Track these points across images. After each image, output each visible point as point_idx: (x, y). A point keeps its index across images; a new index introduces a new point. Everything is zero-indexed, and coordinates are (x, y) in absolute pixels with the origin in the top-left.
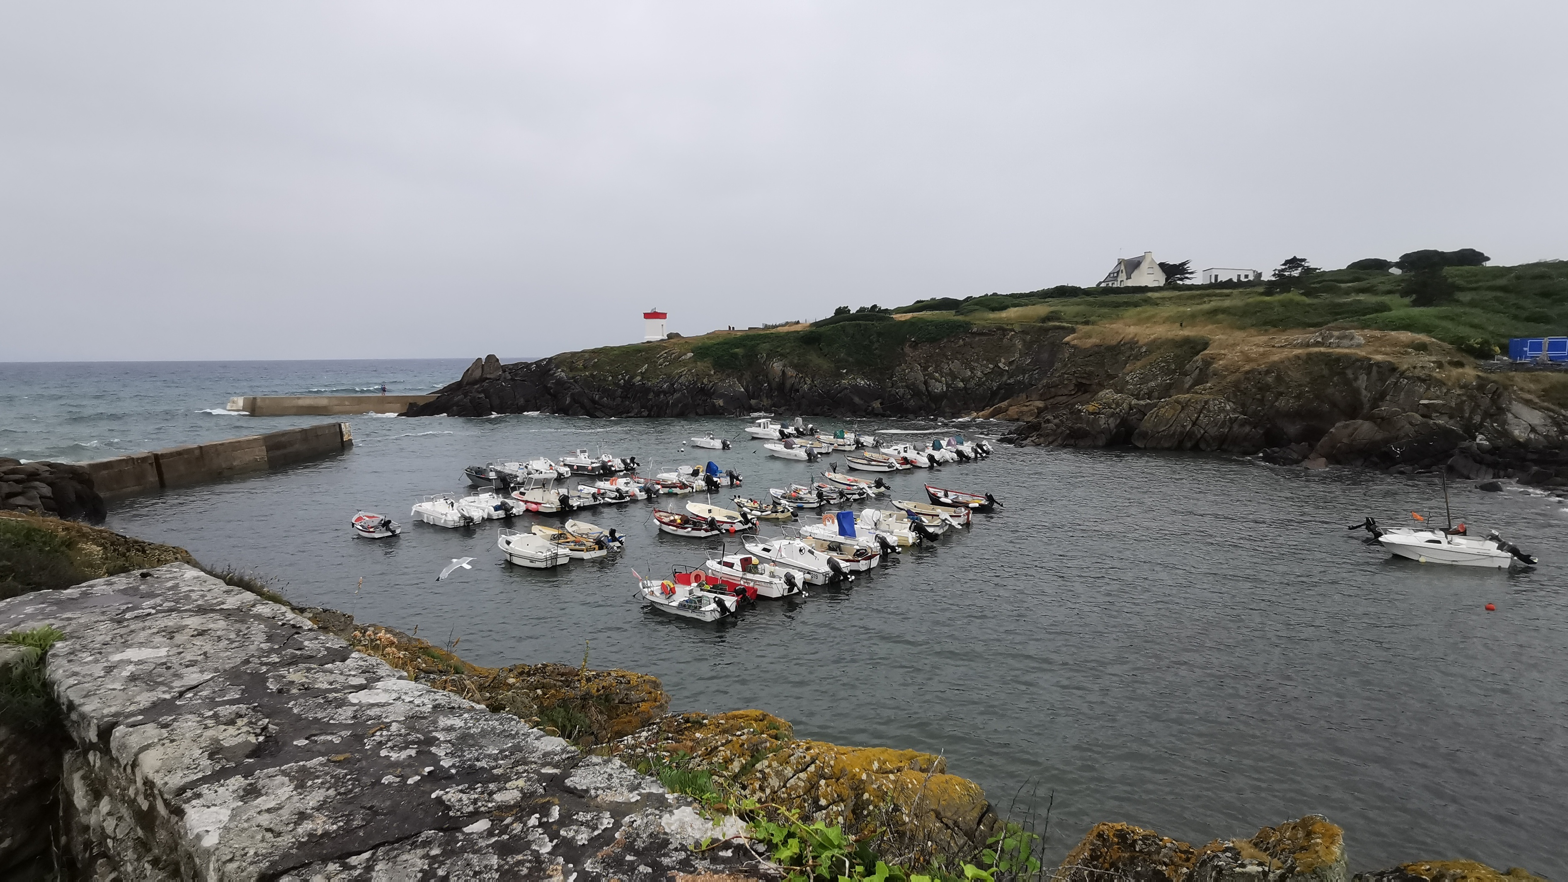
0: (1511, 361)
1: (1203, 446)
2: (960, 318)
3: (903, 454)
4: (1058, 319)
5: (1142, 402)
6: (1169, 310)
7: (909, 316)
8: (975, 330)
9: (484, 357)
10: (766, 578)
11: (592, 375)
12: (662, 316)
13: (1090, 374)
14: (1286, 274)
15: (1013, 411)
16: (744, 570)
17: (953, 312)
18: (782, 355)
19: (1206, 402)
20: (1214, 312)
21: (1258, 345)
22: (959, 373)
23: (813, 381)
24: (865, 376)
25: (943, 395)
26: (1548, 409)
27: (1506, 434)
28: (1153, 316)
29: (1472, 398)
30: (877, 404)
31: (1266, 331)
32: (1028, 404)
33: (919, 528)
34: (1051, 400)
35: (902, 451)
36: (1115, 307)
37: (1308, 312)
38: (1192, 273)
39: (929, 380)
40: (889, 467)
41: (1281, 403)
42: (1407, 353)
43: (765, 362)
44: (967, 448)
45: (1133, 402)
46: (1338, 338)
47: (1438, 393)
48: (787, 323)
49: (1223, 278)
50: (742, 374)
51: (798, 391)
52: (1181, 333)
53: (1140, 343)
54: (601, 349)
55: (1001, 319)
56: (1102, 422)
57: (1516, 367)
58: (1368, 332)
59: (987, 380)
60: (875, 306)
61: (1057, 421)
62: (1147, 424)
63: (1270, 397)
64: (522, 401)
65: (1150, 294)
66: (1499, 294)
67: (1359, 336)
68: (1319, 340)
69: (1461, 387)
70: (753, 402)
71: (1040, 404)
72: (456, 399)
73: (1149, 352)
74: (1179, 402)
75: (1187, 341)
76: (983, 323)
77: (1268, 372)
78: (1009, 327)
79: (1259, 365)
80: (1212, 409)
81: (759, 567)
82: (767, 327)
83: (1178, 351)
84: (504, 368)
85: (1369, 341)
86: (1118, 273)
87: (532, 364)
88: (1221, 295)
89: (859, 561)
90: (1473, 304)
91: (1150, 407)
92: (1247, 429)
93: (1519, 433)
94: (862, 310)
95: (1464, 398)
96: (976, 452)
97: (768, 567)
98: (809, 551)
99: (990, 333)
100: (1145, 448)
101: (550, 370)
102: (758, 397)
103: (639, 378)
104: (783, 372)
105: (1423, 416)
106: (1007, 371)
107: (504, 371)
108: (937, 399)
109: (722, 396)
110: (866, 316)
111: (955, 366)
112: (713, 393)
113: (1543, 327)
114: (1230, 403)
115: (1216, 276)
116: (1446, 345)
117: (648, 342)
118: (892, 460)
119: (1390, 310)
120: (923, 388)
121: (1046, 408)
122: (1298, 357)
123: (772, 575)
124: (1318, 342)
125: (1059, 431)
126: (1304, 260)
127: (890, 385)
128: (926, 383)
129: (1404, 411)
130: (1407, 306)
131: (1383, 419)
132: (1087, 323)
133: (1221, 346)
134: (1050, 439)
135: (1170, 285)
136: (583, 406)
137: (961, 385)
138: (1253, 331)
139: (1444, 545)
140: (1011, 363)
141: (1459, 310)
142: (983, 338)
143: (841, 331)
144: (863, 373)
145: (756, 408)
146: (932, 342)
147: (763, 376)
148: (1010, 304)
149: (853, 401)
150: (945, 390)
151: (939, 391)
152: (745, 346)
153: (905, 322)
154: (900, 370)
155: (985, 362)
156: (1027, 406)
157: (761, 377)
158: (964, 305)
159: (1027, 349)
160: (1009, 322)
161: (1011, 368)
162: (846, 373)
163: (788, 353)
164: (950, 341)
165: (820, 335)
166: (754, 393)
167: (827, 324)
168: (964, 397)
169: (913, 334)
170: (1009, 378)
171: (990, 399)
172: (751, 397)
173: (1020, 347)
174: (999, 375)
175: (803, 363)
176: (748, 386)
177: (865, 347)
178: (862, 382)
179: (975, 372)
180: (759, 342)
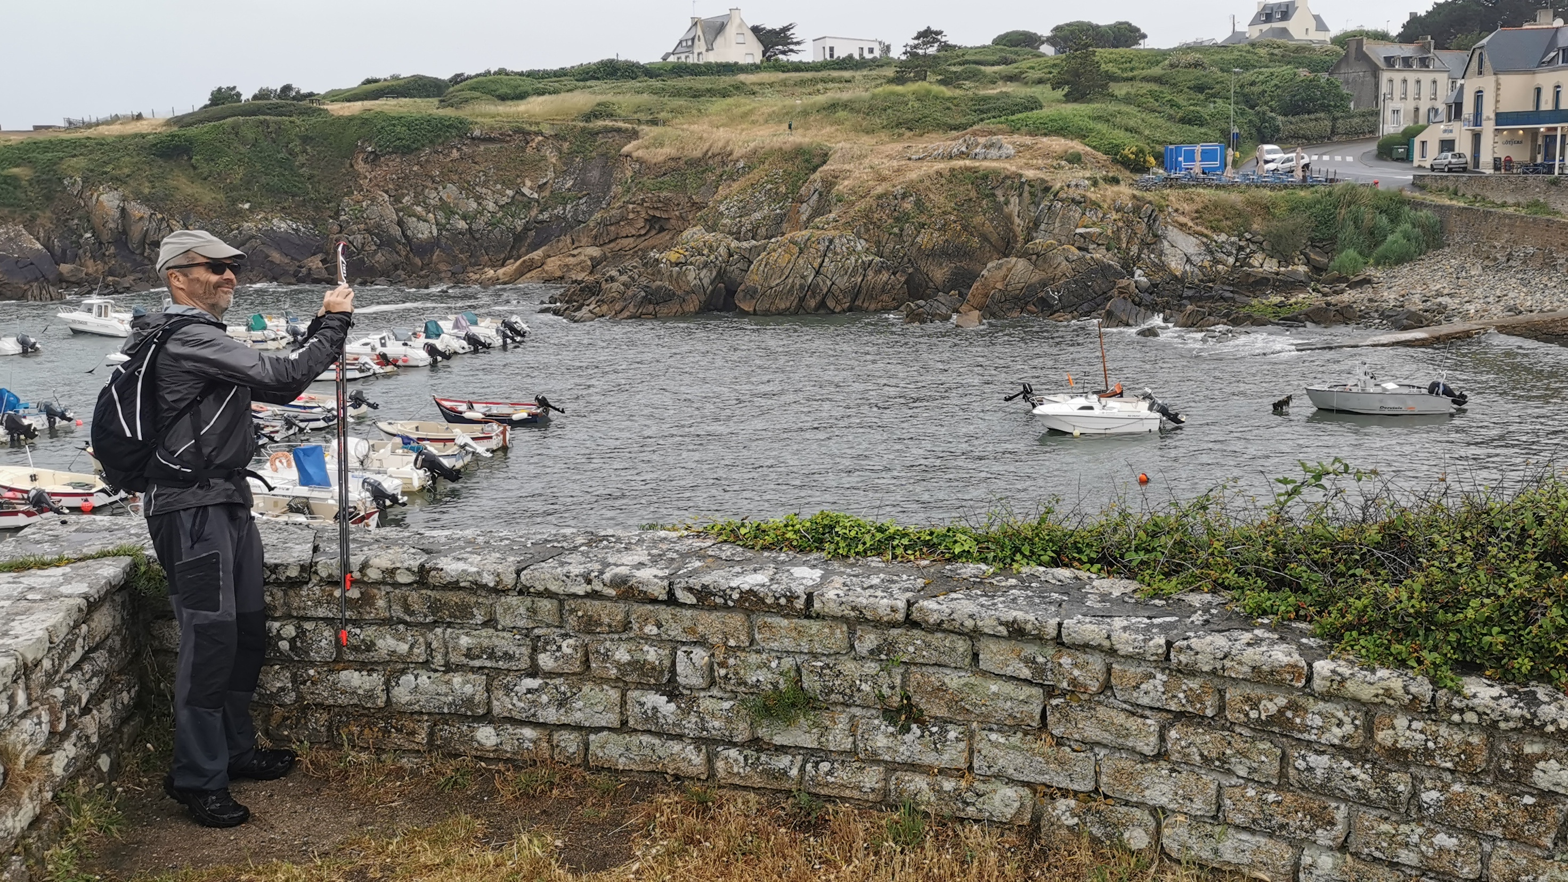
0: (1166, 174)
1: (831, 303)
2: (449, 112)
3: (380, 349)
4: (610, 116)
5: (745, 244)
6: (772, 103)
7: (356, 107)
8: (477, 133)
13: (667, 202)
14: (921, 52)
15: (553, 265)
17: (435, 101)
18: (115, 179)
19: (831, 241)
20: (833, 107)
21: (890, 157)
22: (456, 205)
24: (286, 212)
25: (434, 243)
26: (1202, 235)
27: (1162, 267)
28: (751, 112)
29: (1129, 223)
30: (315, 263)
31: (900, 135)
32: (575, 252)
33: (430, 464)
34: (612, 245)
35: (378, 345)
36: (695, 96)
37: (948, 108)
38: (798, 43)
39: (406, 219)
40: (361, 371)
41: (923, 239)
42: (1060, 167)
43: (81, 192)
44: (487, 330)
45: (733, 245)
46: (985, 146)
47: (1094, 218)
48: (115, 119)
49: (840, 53)
50: (33, 218)
52: (791, 139)
53: (736, 155)
55: (518, 114)
56: (691, 276)
57: (1169, 183)
58: (1017, 138)
59: (504, 217)
60: (287, 88)
61: (624, 278)
62: (754, 277)
63: (909, 229)
65: (742, 77)
66: (1154, 87)
67: (1008, 143)
68: (964, 149)
69: (1118, 211)
70: (65, 268)
71: (595, 252)
73: (749, 168)
74: (793, 242)
75: (799, 152)
76: (488, 121)
77: (904, 196)
78: (534, 128)
79: (894, 186)
80: (839, 250)
82: (73, 126)
83: (789, 167)
85: (1021, 149)
86: (693, 39)
88: (840, 80)
90: (1127, 100)
91: (756, 251)
92: (885, 276)
93: (1176, 265)
94: (263, 95)
95: (1120, 224)
96: (505, 336)
99: (502, 138)
100: (755, 313)
102: (75, 258)
104: (123, 210)
105: (1079, 249)
106: (537, 201)
108: (424, 249)
110: (277, 106)
111: (450, 192)
113: (1197, 130)
114: (862, 241)
115: (832, 49)
116: (1100, 155)
118: (363, 359)
119: (1041, 107)
120: (396, 231)
121: (604, 258)
122: (939, 174)
124: (963, 153)
125: (630, 293)
126: (940, 33)
127: (336, 228)
128: (400, 223)
129: (1061, 243)
130: (1059, 101)
131: (1038, 255)
132: (654, 122)
133: (844, 159)
134: (618, 307)
135: (770, 63)
137: (462, 225)
138: (884, 136)
139: (1097, 411)
140: (541, 188)
141: (1112, 107)
142: (491, 146)
143: (232, 136)
144: (284, 208)
145: (73, 279)
146: (404, 154)
147: (80, 219)
148: (530, 89)
149: (268, 256)
150: (435, 234)
151: (425, 236)
152: (30, 162)
153: (351, 119)
154: (352, 203)
155: (499, 186)
156: (574, 256)
157: (76, 221)
158: (451, 89)
159: (565, 164)
160: (533, 119)
161: (543, 194)
162: (250, 210)
163: (128, 176)
164: (436, 152)
165: (190, 141)
166: (64, 252)
167: (201, 122)
168: (469, 244)
169: (369, 140)
170: (541, 212)
171: (513, 247)
172: (59, 259)
173: (554, 160)
174: (524, 207)
175: (161, 194)
176: (49, 238)
177: (280, 163)
178: (282, 225)
179: (484, 203)
180: (61, 154)
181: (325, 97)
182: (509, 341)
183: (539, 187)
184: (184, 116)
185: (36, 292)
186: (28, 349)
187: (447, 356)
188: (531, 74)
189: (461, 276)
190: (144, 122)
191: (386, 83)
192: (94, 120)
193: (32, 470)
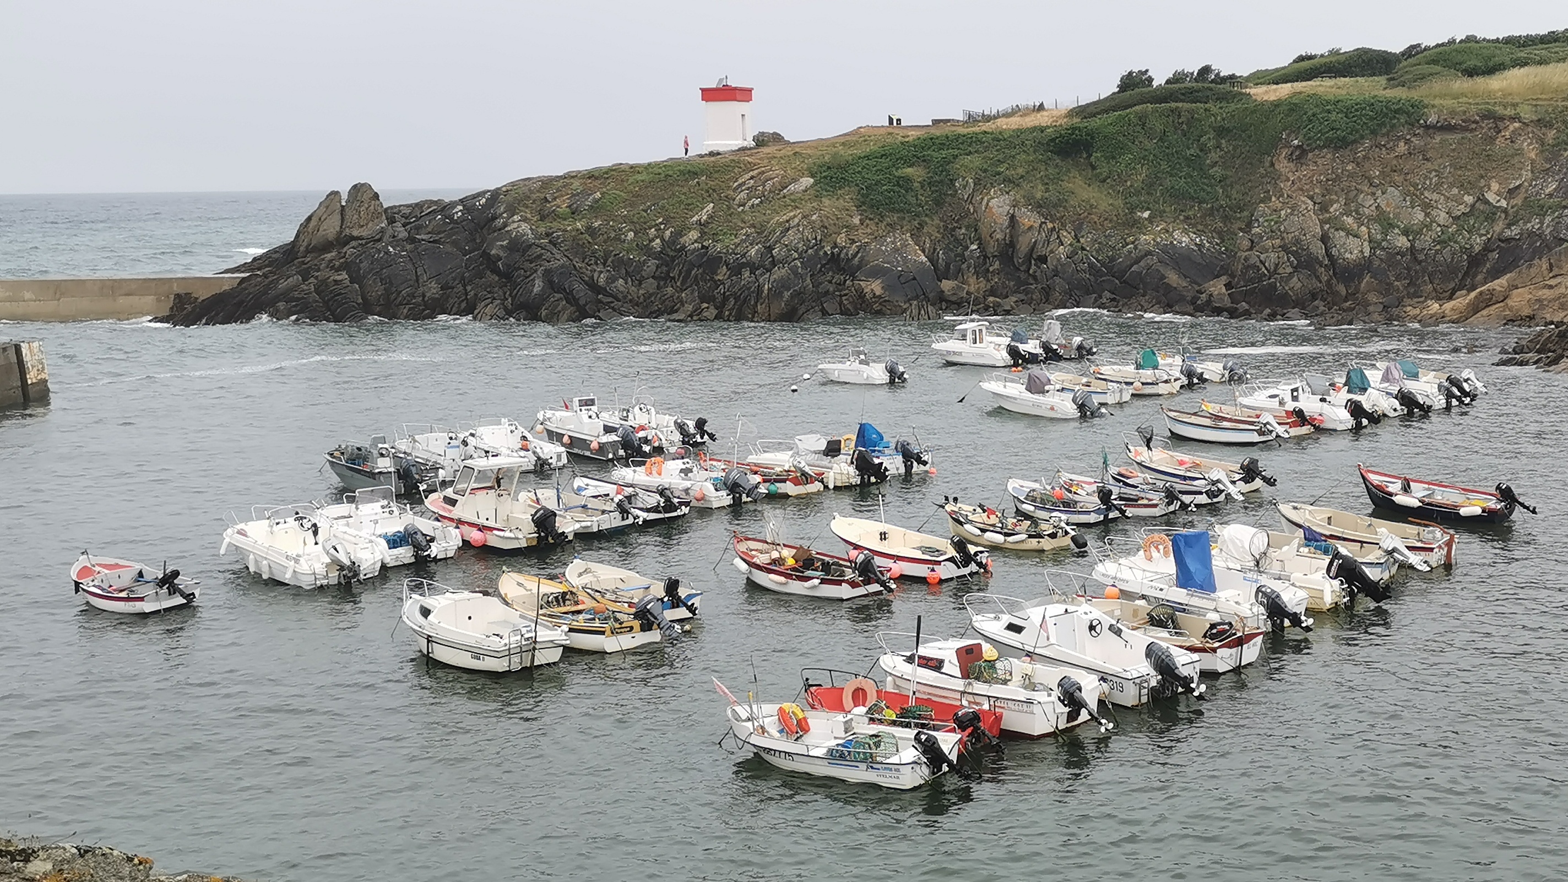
2: (1398, 93)
3: (1290, 406)
7: (1284, 90)
8: (1432, 119)
9: (344, 190)
10: (1014, 691)
11: (590, 230)
12: (742, 94)
15: (1520, 300)
16: (966, 675)
17: (1382, 80)
18: (1008, 180)
22: (1397, 216)
23: (1077, 238)
24: (1190, 223)
25: (1364, 266)
30: (1217, 288)
32: (1553, 282)
33: (1347, 573)
35: (1288, 398)
39: (1332, 233)
40: (1261, 433)
43: (972, 196)
44: (1428, 386)
48: (1015, 111)
50: (921, 225)
51: (1043, 259)
54: (610, 170)
55: (1490, 94)
59: (1458, 232)
60: (1206, 70)
64: (433, 289)
70: (947, 285)
72: (283, 285)
76: (1449, 102)
78: (1509, 112)
81: (999, 665)
82: (972, 119)
84: (392, 215)
87: (453, 204)
89: (1214, 650)
94: (1178, 78)
96: (1449, 396)
97: (1019, 666)
98: (1111, 628)
99: (1466, 126)
101: (494, 218)
102: (958, 274)
103: (694, 235)
104: (1012, 217)
106: (1505, 211)
107: (391, 221)
108: (1351, 273)
109: (876, 273)
110: (1191, 91)
111: (1390, 199)
112: (859, 267)
117: (712, 154)
118: (1267, 418)
120: (1318, 249)
123: (1030, 684)
127: (1246, 243)
128: (1325, 239)
136: (571, 298)
137: (1402, 242)
140: (1512, 192)
142: (1450, 137)
143: (1138, 128)
144: (1187, 218)
145: (954, 299)
146: (1337, 149)
147: (967, 228)
148: (1507, 60)
149: (1163, 277)
150: (1367, 254)
151: (1354, 257)
152: (925, 161)
153: (1277, 104)
154: (1268, 211)
155: (1455, 191)
156: (1551, 287)
157: (963, 231)
158: (1405, 63)
159: (1548, 160)
160: (1509, 99)
161: (1513, 202)
162: (1150, 219)
163: (1022, 177)
164: (1379, 146)
165: (1091, 134)
166: (948, 266)
167: (1107, 111)
168: (1408, 269)
169: (1296, 131)
170: (1509, 226)
171: (1466, 274)
172: (942, 275)
173: (1533, 155)
174: (1486, 219)
175: (1054, 199)
176: (935, 249)
177: (1189, 161)
178: (1184, 239)
179: (1434, 213)
180: (956, 152)
181: (1248, 79)
182: (1454, 402)
183: (1511, 191)
184: (1088, 105)
185: (915, 312)
186: (895, 379)
187: (1376, 419)
188: (1509, 41)
189: (1395, 311)
190: (1045, 113)
191: (1324, 60)
192: (994, 112)
193: (883, 527)
